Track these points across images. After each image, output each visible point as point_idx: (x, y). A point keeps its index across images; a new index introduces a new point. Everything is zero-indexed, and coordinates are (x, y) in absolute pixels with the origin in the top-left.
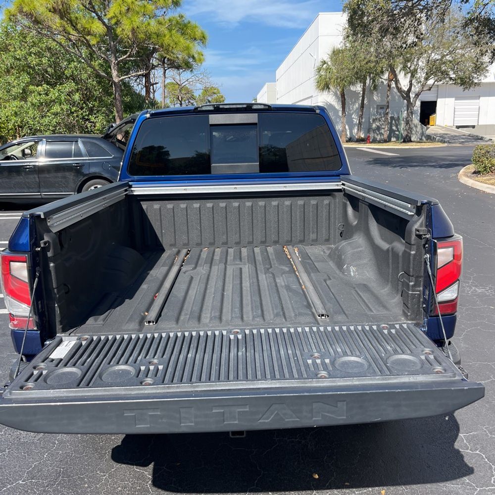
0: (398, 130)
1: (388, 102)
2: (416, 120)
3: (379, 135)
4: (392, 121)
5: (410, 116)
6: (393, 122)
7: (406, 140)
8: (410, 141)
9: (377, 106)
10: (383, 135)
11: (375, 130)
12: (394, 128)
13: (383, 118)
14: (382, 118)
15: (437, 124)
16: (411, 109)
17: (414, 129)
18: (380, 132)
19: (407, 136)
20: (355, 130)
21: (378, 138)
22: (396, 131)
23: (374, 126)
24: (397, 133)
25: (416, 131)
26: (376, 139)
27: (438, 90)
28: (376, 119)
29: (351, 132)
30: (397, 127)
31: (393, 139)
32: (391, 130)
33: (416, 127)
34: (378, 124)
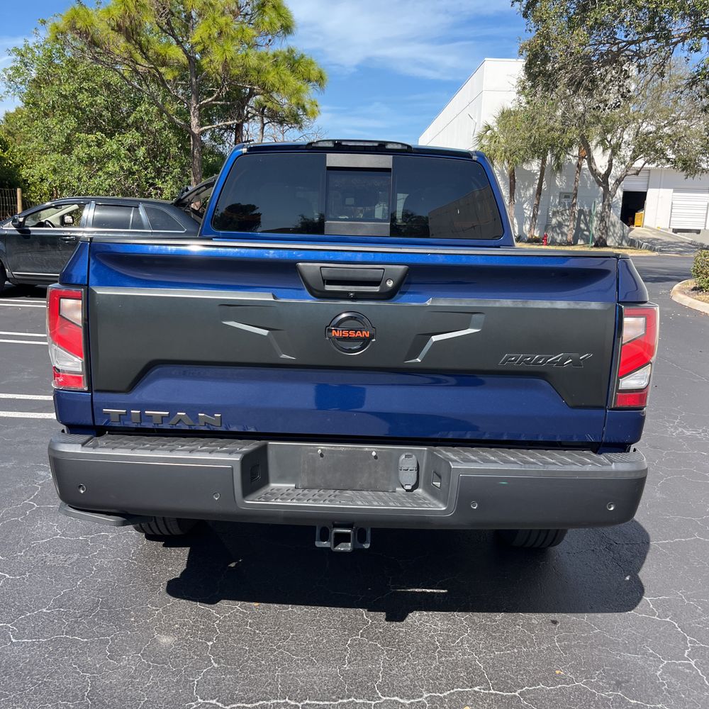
0: (588, 230)
1: (576, 189)
2: (615, 216)
3: (560, 235)
4: (579, 216)
5: (607, 210)
6: (582, 217)
7: (599, 245)
8: (605, 245)
9: (561, 193)
10: (566, 235)
11: (555, 227)
12: (582, 226)
13: (568, 211)
14: (565, 210)
15: (645, 224)
16: (608, 201)
17: (611, 228)
18: (563, 230)
19: (601, 237)
20: (527, 227)
21: (559, 238)
22: (584, 230)
23: (554, 221)
24: (586, 233)
25: (614, 231)
26: (556, 240)
27: (649, 177)
28: (558, 212)
29: (521, 229)
30: (586, 224)
31: (580, 242)
32: (578, 229)
33: (614, 226)
34: (560, 219)
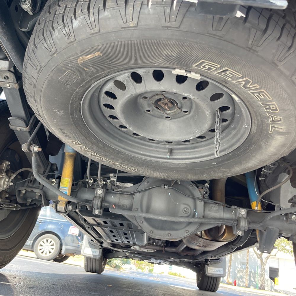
0: (255, 282)
1: (248, 260)
2: (267, 276)
3: (242, 282)
4: (250, 274)
5: (263, 271)
6: (252, 275)
7: (261, 288)
8: (264, 289)
9: (240, 262)
10: (245, 283)
11: (239, 278)
12: (252, 279)
13: (244, 271)
14: (243, 270)
16: (263, 267)
17: (266, 282)
18: (243, 280)
19: (262, 285)
21: (242, 284)
22: (253, 281)
23: (238, 275)
24: (254, 283)
25: (267, 284)
26: (240, 285)
27: (279, 261)
28: (240, 271)
30: (254, 279)
31: (252, 287)
32: (250, 281)
33: (267, 281)
34: (241, 274)
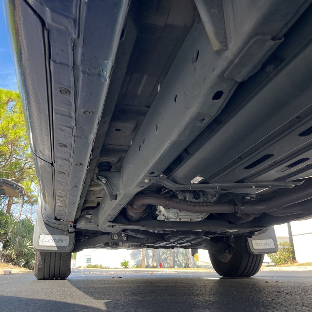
0: (179, 261)
3: (167, 264)
4: (174, 254)
7: (186, 266)
8: (189, 267)
10: (169, 264)
11: (164, 260)
12: (176, 259)
13: (169, 252)
14: (167, 252)
18: (167, 261)
19: (186, 264)
20: (150, 261)
21: (166, 265)
22: (177, 261)
23: (163, 257)
24: (178, 262)
25: (190, 262)
26: (165, 266)
28: (164, 252)
29: (148, 262)
30: (177, 258)
31: (176, 267)
32: (174, 261)
33: (190, 259)
34: (166, 256)
